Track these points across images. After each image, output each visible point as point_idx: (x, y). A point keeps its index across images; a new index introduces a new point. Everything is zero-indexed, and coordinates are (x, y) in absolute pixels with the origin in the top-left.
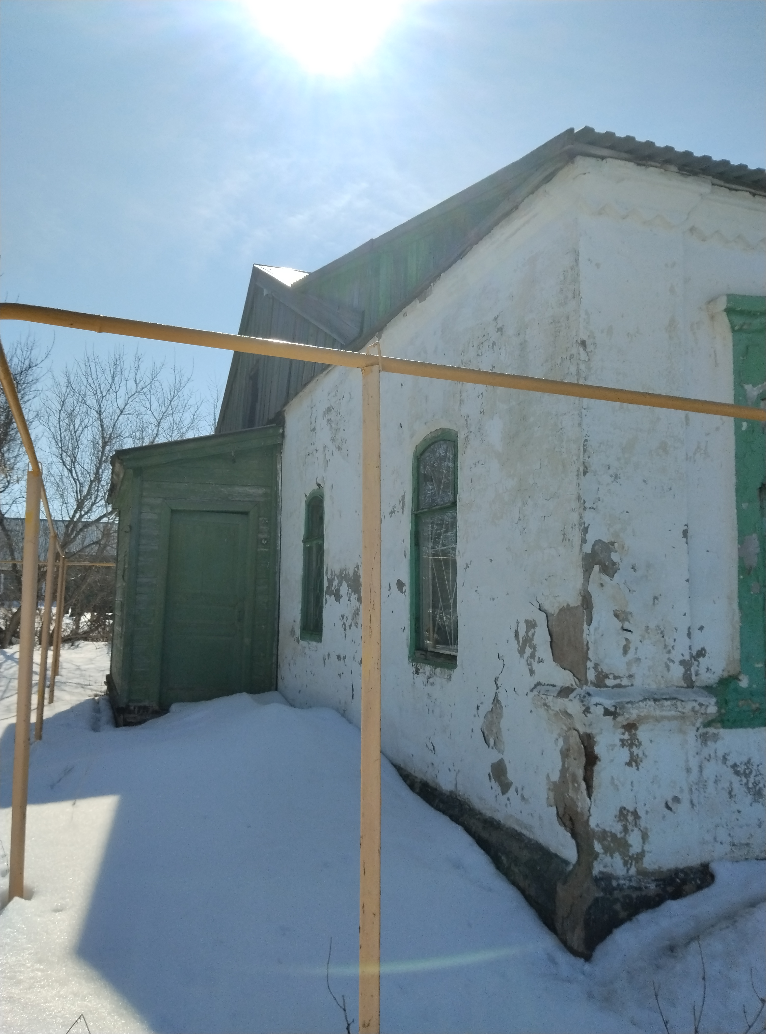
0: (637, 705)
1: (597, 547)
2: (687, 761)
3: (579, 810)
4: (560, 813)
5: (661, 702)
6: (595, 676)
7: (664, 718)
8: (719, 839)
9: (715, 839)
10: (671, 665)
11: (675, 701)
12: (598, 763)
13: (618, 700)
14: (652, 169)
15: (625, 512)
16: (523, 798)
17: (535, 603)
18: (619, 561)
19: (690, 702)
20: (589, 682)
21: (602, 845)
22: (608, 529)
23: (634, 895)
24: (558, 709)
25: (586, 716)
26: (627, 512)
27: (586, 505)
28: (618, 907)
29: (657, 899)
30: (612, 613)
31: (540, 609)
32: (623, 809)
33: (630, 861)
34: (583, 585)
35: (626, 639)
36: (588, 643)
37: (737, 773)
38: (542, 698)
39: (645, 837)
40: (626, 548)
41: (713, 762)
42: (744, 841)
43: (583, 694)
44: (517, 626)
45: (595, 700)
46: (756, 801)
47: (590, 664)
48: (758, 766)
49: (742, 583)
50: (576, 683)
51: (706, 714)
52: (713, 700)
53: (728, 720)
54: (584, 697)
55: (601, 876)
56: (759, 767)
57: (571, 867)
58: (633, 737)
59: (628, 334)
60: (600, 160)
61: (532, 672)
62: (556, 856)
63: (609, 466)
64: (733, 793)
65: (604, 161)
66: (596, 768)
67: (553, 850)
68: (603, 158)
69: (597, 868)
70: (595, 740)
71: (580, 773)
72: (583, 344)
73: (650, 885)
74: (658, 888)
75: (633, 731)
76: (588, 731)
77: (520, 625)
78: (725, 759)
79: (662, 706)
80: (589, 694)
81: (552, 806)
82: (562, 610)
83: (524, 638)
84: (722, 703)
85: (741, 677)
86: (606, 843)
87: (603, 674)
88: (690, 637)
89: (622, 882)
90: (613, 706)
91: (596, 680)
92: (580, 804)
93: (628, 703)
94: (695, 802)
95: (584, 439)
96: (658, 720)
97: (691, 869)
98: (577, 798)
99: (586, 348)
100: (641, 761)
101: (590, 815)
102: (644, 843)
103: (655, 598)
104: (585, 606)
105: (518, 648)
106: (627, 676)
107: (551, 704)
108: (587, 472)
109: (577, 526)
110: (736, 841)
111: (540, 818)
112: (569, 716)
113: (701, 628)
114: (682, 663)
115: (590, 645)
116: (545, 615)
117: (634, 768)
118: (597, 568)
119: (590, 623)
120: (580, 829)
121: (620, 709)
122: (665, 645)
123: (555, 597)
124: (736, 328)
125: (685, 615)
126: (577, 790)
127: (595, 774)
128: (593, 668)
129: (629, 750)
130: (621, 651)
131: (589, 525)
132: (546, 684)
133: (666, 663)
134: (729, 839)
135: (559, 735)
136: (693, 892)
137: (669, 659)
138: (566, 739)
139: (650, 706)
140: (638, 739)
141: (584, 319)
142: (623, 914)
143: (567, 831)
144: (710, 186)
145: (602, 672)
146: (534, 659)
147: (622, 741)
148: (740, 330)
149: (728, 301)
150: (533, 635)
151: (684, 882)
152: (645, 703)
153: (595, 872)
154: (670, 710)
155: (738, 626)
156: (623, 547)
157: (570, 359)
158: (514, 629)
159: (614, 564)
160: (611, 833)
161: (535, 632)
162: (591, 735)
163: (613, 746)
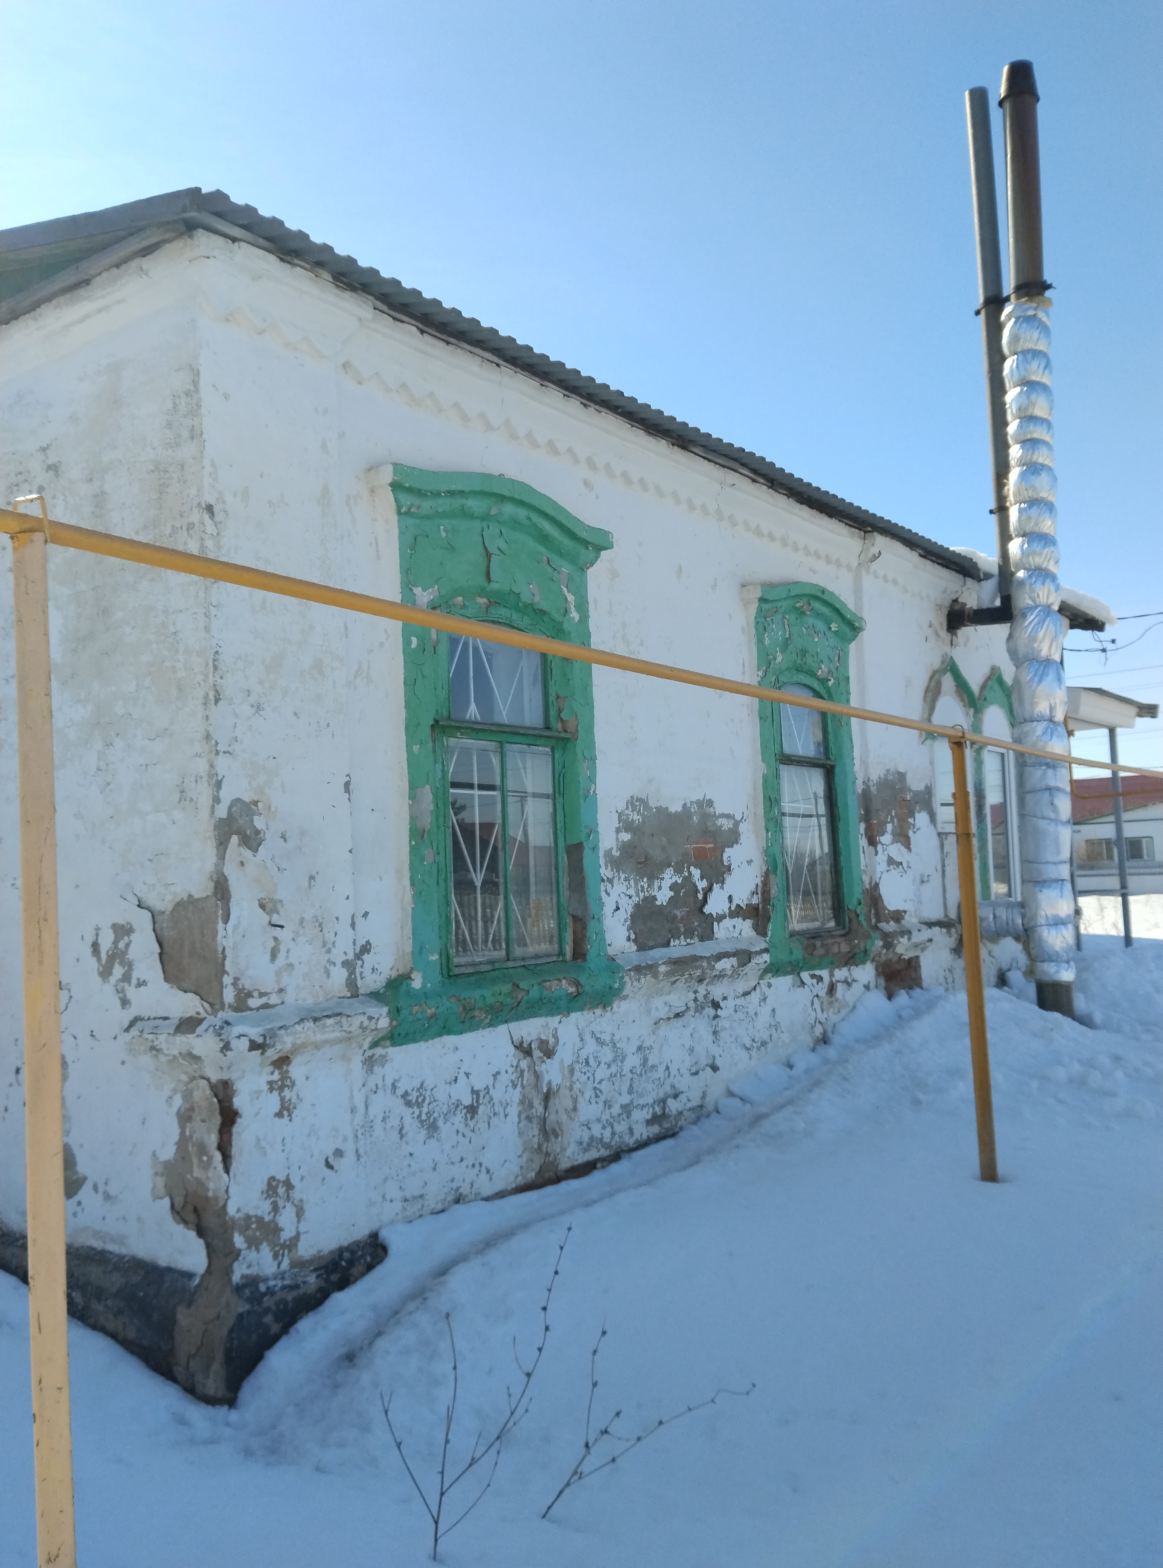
0: (293, 1029)
1: (234, 809)
2: (352, 1097)
3: (210, 1194)
4: (176, 1206)
5: (322, 1022)
6: (235, 996)
7: (326, 1042)
8: (388, 1197)
9: (384, 1197)
10: (332, 968)
11: (339, 1018)
12: (239, 1120)
13: (268, 1027)
14: (298, 269)
15: (272, 758)
16: (107, 1197)
17: (130, 897)
18: (265, 828)
19: (357, 1017)
20: (227, 1006)
21: (245, 1236)
22: (250, 783)
23: (289, 1298)
24: (175, 1052)
25: (226, 1056)
26: (274, 758)
27: (219, 748)
28: (268, 1319)
29: (319, 1295)
30: (257, 903)
31: (139, 906)
32: (273, 1178)
33: (281, 1252)
34: (216, 865)
35: (275, 939)
36: (224, 949)
37: (408, 1104)
38: (147, 1039)
39: (300, 1213)
40: (273, 809)
41: (380, 1092)
42: (417, 1193)
43: (219, 1024)
44: (97, 935)
45: (237, 1030)
46: (430, 1137)
47: (227, 980)
48: (432, 1089)
49: (414, 851)
50: (205, 1010)
51: (376, 1029)
52: (385, 1010)
53: (399, 1035)
54: (222, 1028)
55: (244, 1281)
56: (434, 1092)
57: (197, 1281)
58: (285, 1076)
59: (270, 502)
60: (230, 242)
61: (125, 1002)
62: (169, 1270)
63: (249, 691)
64: (404, 1132)
65: (236, 244)
66: (235, 1129)
67: (163, 1262)
68: (234, 240)
69: (239, 1271)
70: (234, 1088)
71: (212, 1139)
72: (210, 509)
73: (309, 1278)
74: (319, 1279)
75: (285, 1068)
76: (225, 1076)
77: (101, 933)
78: (394, 1087)
79: (324, 1026)
80: (228, 1023)
81: (161, 1198)
82: (179, 905)
83: (110, 953)
84: (395, 1012)
85: (413, 976)
86: (250, 1232)
87: (245, 991)
88: (354, 929)
89: (272, 1283)
90: (262, 1035)
91: (236, 1001)
92: (211, 1185)
93: (281, 1028)
94: (361, 1151)
95: (214, 651)
96: (317, 1046)
97: (357, 1243)
98: (208, 1178)
99: (213, 515)
100: (295, 1108)
101: (228, 1198)
102: (299, 1221)
103: (312, 878)
104: (218, 896)
105: (98, 969)
106: (276, 990)
107: (164, 1046)
108: (220, 699)
109: (205, 779)
110: (408, 1196)
111: (139, 1219)
112: (196, 1059)
113: (366, 915)
114: (345, 964)
115: (228, 952)
116: (150, 914)
117: (286, 1119)
118: (235, 839)
119: (226, 919)
120: (211, 1221)
121: (270, 1038)
122: (324, 942)
123: (167, 885)
124: (403, 510)
125: (348, 898)
126: (206, 1166)
127: (234, 1137)
128: (232, 984)
129: (280, 1095)
130: (268, 956)
131: (224, 777)
132: (152, 1018)
133: (325, 967)
134: (400, 1194)
135: (175, 1091)
136: (363, 1274)
137: (329, 961)
138: (187, 1095)
139: (308, 1030)
140: (290, 1078)
141: (210, 473)
142: (275, 1328)
143: (189, 1229)
144: (372, 310)
145: (244, 989)
146: (129, 983)
147: (270, 1083)
148: (408, 513)
149: (395, 474)
150: (127, 945)
151: (351, 1263)
152: (302, 1025)
153: (236, 1278)
154: (333, 1031)
155: (409, 909)
156: (270, 808)
157: (188, 530)
158: (89, 940)
159: (258, 832)
160: (256, 1216)
161: (130, 941)
162: (229, 1082)
163: (258, 1093)
